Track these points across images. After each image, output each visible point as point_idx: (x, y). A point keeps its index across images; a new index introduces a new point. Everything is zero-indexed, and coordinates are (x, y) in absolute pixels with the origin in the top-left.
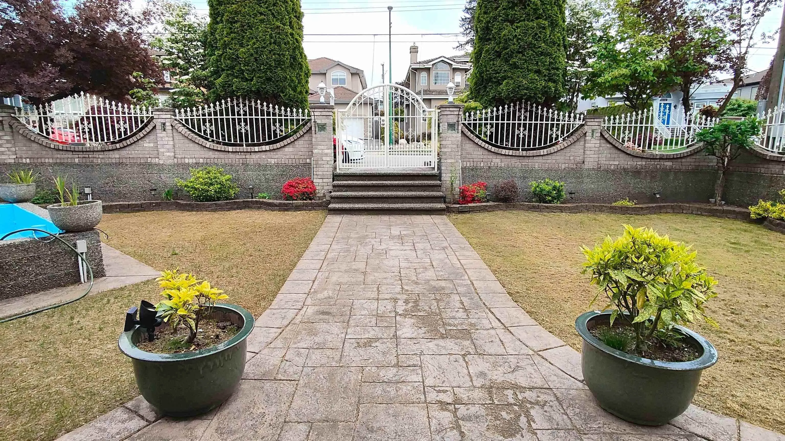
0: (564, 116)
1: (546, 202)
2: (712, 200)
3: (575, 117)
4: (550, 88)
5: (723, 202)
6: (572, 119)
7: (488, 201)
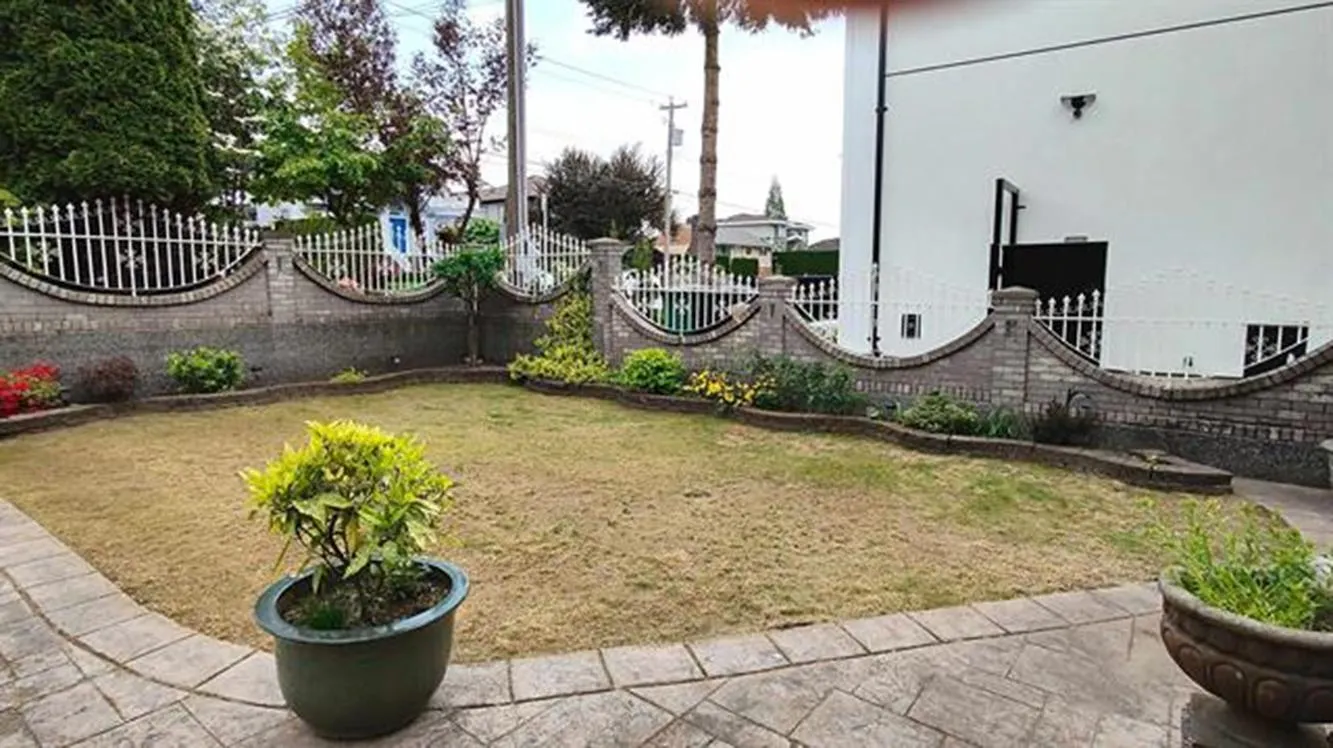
0: (220, 231)
1: (206, 391)
2: (468, 360)
3: (242, 235)
4: (182, 178)
5: (480, 361)
6: (237, 238)
7: (66, 404)
